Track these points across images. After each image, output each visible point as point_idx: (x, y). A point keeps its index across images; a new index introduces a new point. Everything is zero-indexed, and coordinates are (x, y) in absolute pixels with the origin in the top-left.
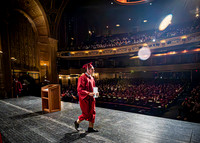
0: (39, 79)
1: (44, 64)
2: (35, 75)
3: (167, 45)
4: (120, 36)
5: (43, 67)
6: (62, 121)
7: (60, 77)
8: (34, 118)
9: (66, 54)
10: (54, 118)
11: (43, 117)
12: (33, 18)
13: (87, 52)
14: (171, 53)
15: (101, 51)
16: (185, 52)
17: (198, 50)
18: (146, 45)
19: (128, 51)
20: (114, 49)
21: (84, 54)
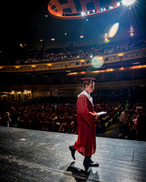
13: (17, 67)
14: (108, 70)
15: (34, 66)
16: (122, 69)
17: (134, 67)
18: (83, 61)
19: (64, 67)
20: (50, 65)
21: (13, 68)
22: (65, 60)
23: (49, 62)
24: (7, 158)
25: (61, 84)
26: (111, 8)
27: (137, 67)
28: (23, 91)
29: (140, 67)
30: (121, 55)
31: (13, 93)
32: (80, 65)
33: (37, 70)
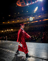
3: (35, 19)
4: (20, 17)
13: (9, 22)
14: (36, 21)
15: (13, 22)
16: (40, 21)
17: (44, 20)
18: (28, 19)
19: (22, 21)
20: (18, 21)
21: (7, 23)
22: (23, 19)
23: (18, 20)
24: (7, 50)
26: (36, 2)
27: (45, 20)
28: (11, 30)
29: (46, 20)
30: (40, 16)
31: (8, 30)
32: (27, 20)
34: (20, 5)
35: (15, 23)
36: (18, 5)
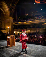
0: (6, 33)
1: (8, 27)
2: (4, 32)
5: (7, 29)
6: (15, 50)
7: (15, 32)
8: (3, 49)
9: (17, 23)
10: (12, 49)
11: (7, 49)
12: (3, 10)
13: (25, 22)
15: (30, 22)
20: (36, 21)
21: (24, 23)
22: (42, 19)
25: (40, 28)
33: (31, 23)
34: (39, 3)
35: (32, 23)
36: (36, 2)
